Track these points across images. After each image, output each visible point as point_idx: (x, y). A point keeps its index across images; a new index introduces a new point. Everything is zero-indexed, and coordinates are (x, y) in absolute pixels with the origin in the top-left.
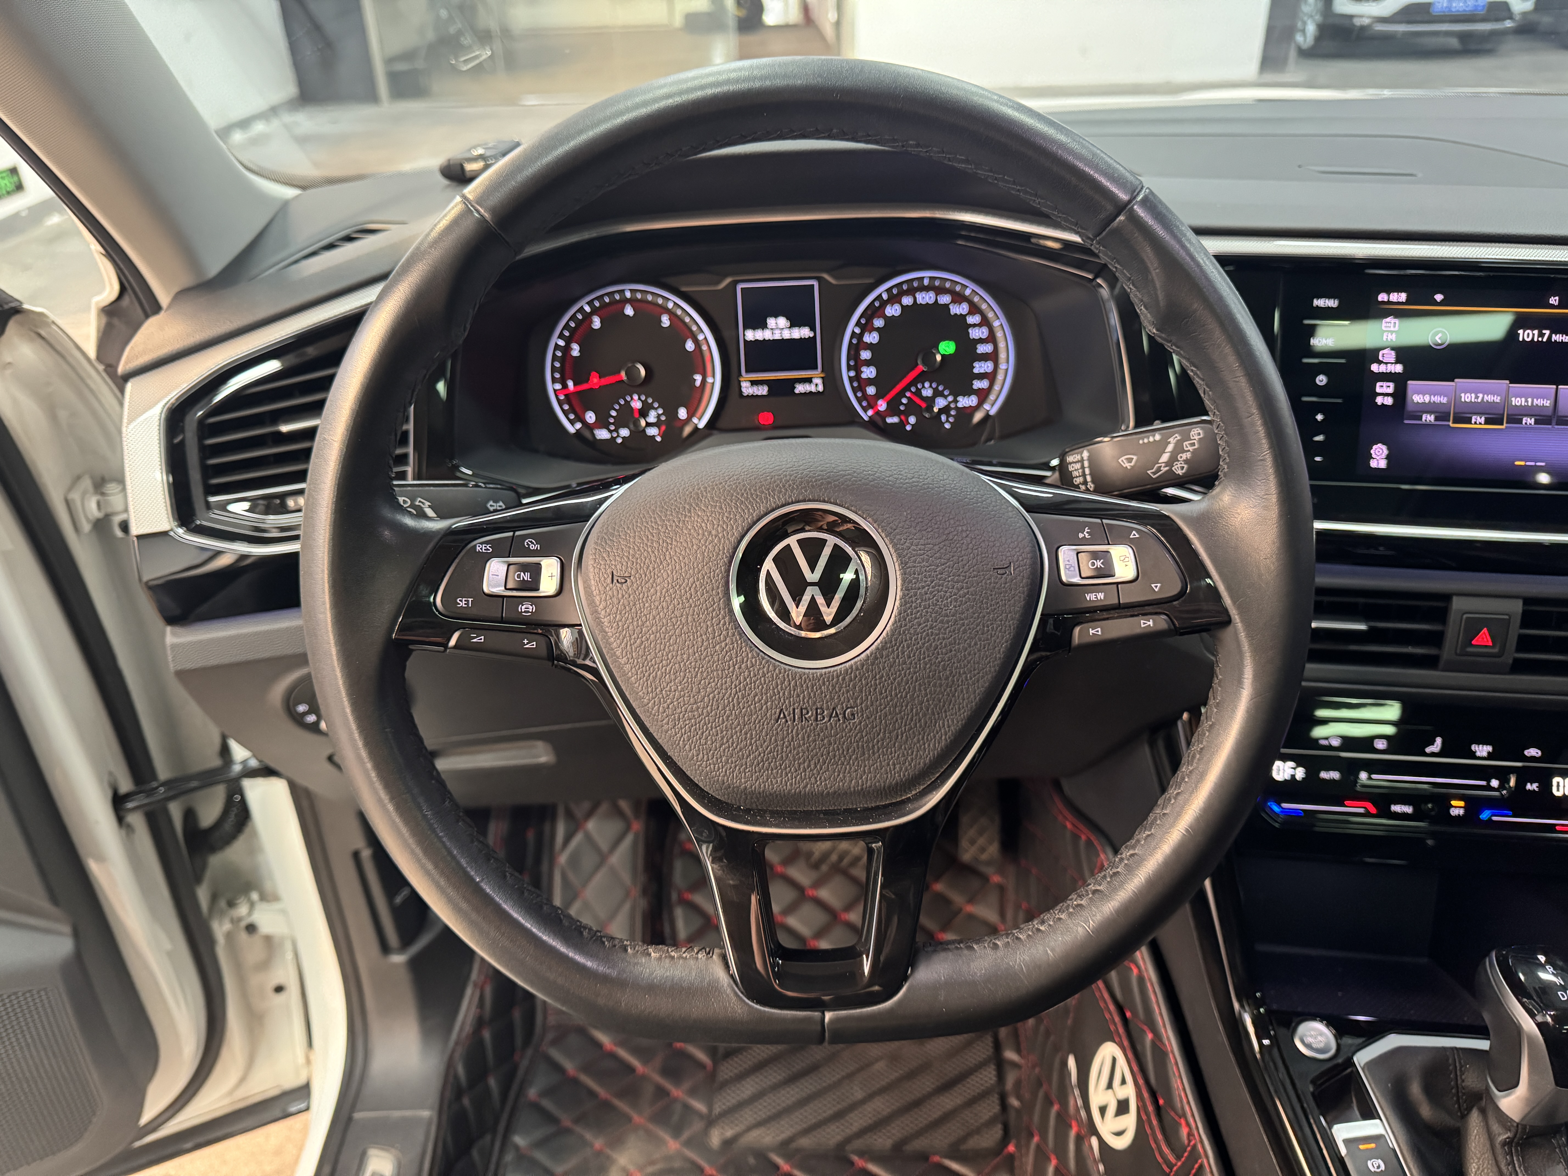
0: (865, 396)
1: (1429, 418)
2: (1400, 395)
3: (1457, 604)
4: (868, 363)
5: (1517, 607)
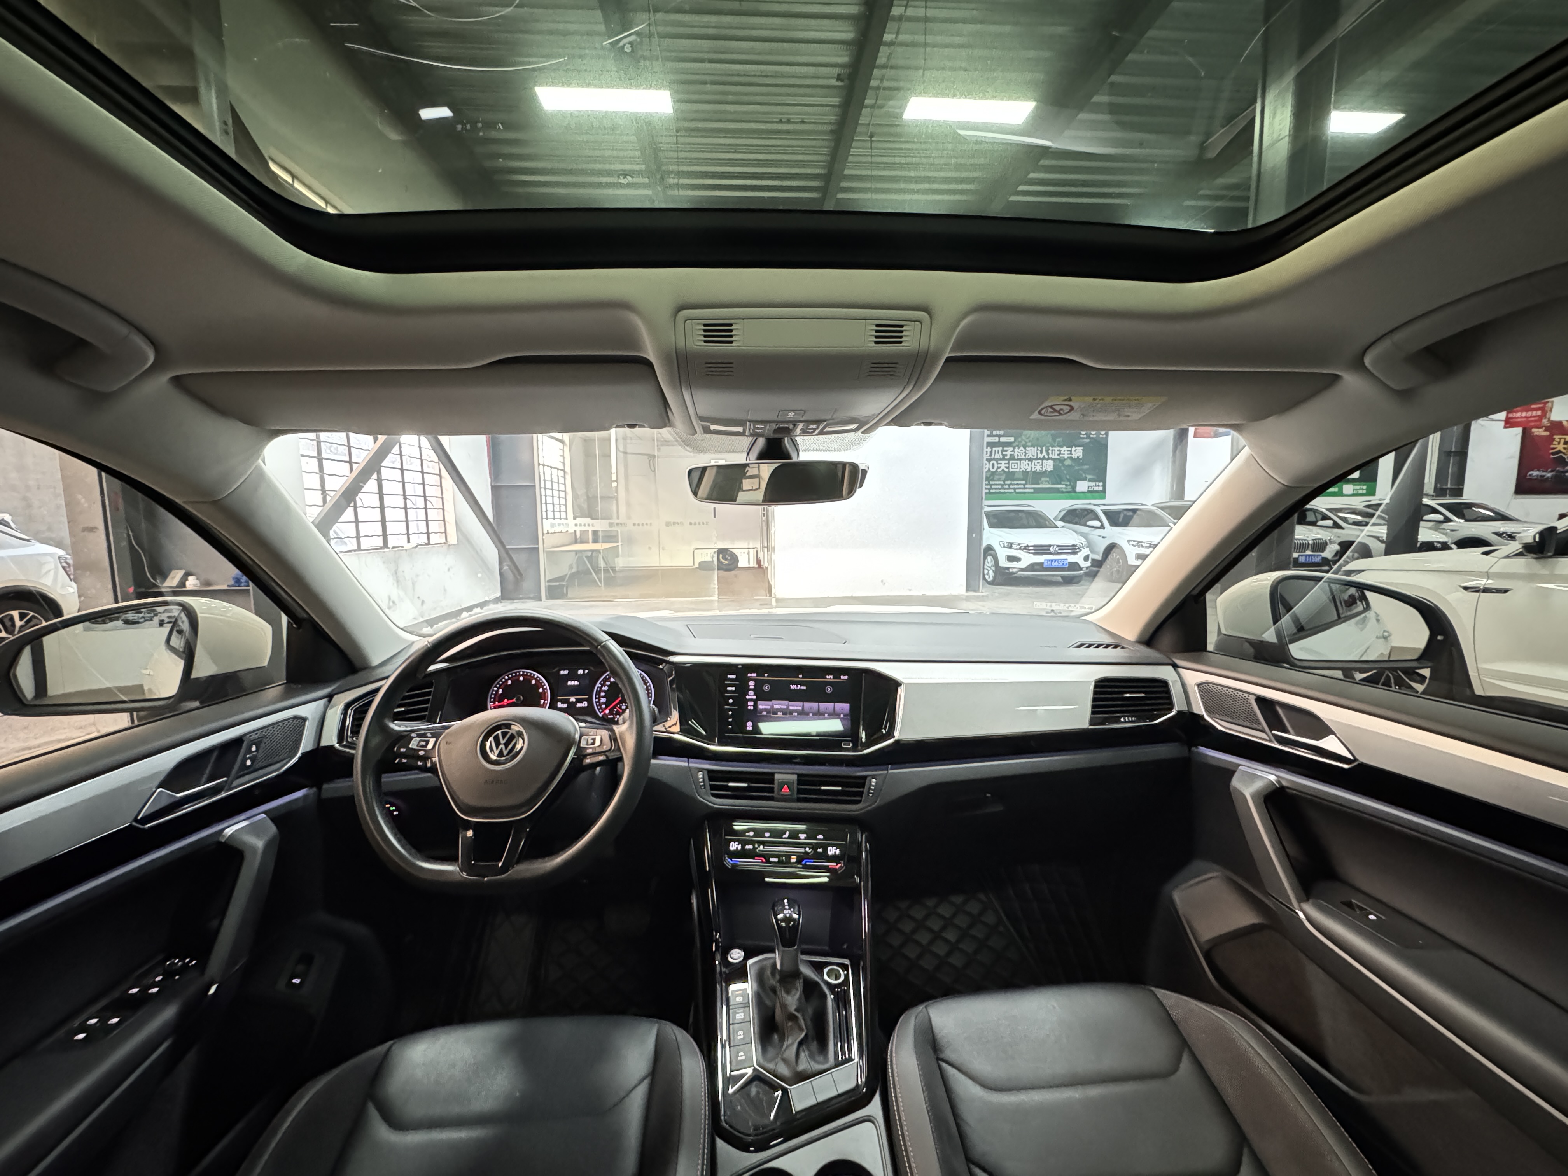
0: (601, 708)
1: (764, 713)
2: (755, 705)
3: (777, 776)
4: (603, 697)
5: (795, 777)
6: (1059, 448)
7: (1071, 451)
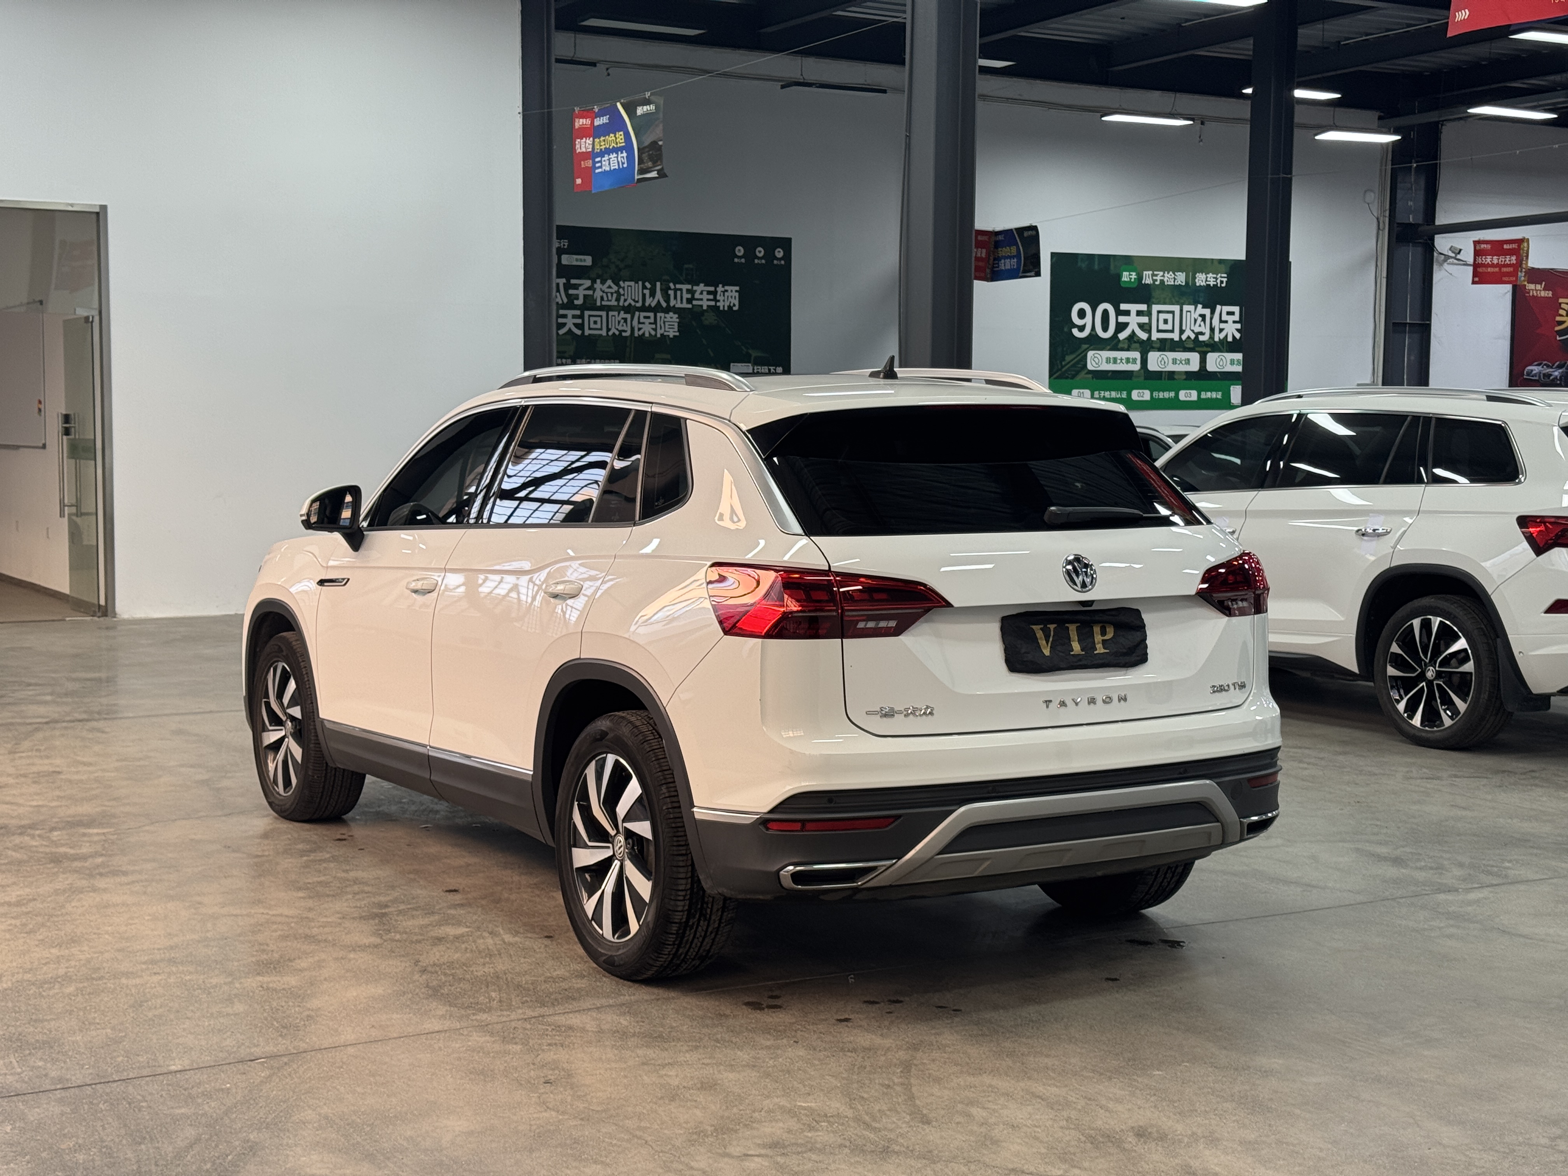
6: (689, 287)
7: (714, 293)
